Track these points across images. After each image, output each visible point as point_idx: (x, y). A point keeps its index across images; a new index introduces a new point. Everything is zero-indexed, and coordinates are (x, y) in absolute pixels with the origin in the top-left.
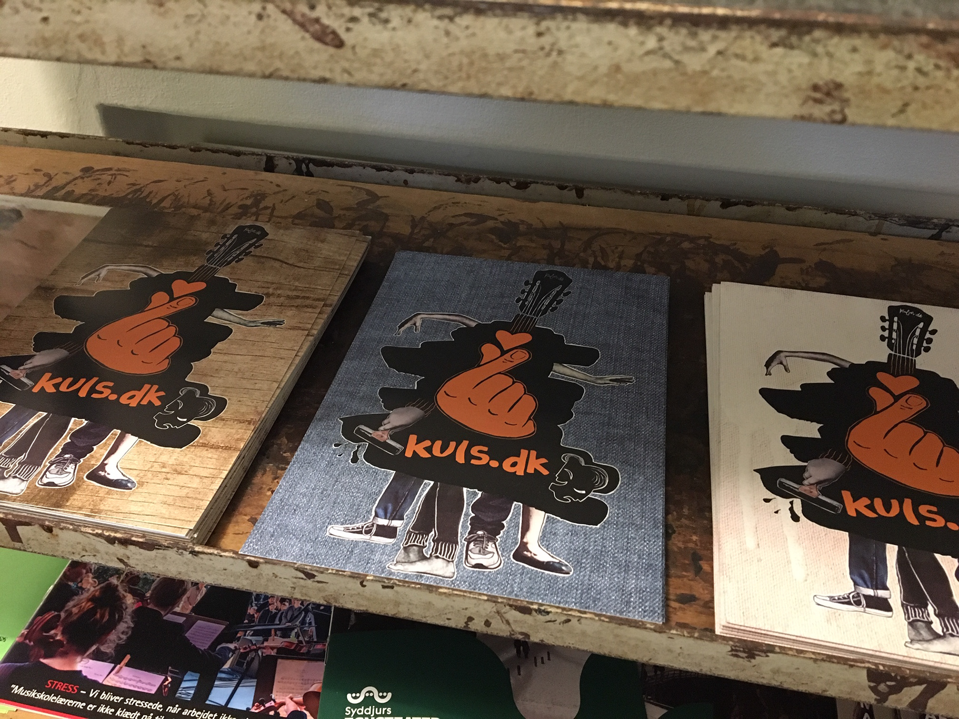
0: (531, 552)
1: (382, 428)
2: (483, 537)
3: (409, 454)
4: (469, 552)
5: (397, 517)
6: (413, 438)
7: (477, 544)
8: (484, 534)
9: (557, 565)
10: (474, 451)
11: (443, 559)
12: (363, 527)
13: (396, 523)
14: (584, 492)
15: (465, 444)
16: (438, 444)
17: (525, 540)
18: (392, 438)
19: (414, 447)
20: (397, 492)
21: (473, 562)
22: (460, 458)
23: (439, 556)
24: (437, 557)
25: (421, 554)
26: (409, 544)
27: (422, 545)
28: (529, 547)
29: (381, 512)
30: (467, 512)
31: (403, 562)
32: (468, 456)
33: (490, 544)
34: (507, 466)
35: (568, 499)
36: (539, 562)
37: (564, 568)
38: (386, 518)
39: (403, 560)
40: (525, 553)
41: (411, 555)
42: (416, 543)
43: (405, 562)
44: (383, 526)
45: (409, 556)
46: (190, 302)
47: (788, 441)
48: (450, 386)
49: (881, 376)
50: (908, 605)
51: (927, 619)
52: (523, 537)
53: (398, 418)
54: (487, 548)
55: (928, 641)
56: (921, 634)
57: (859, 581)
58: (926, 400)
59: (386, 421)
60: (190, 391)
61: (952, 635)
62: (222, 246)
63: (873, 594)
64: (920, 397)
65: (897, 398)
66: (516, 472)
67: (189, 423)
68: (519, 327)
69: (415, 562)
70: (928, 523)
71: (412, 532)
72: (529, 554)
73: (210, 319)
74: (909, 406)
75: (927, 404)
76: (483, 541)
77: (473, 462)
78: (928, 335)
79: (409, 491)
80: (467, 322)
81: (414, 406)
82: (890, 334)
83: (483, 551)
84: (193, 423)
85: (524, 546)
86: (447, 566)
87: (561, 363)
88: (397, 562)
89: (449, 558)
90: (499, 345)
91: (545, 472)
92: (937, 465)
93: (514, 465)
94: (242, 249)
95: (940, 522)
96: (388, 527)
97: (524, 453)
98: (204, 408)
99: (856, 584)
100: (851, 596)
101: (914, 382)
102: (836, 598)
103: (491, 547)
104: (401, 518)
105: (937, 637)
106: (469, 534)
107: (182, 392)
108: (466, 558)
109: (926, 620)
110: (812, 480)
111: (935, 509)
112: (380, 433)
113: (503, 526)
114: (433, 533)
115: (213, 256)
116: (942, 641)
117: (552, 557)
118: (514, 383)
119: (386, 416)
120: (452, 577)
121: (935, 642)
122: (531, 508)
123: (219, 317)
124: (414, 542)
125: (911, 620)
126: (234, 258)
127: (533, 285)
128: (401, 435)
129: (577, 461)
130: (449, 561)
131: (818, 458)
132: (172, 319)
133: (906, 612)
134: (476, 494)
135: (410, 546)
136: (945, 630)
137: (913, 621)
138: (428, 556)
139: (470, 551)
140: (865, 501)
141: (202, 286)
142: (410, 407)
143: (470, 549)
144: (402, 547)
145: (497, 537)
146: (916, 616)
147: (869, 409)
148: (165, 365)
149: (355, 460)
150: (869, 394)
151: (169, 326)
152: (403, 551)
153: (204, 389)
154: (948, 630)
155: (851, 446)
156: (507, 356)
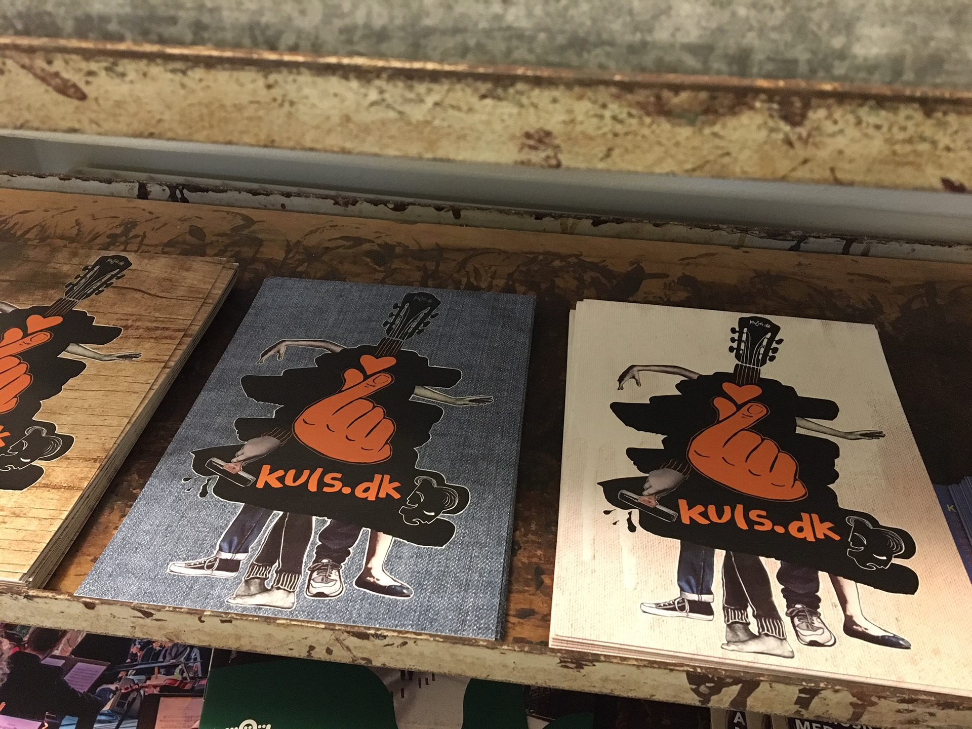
0: (374, 578)
1: (234, 460)
2: (327, 565)
3: (260, 485)
4: (312, 582)
5: (241, 550)
6: (266, 468)
7: (321, 572)
8: (329, 562)
9: (399, 589)
10: (327, 479)
11: (284, 590)
12: (205, 562)
13: (240, 556)
14: (433, 514)
15: (319, 471)
16: (292, 472)
17: (369, 566)
18: (245, 469)
19: (267, 478)
20: (244, 525)
21: (314, 591)
22: (313, 487)
23: (281, 587)
24: (278, 588)
25: (262, 586)
26: (251, 576)
27: (264, 577)
28: (373, 572)
29: (225, 546)
30: (315, 540)
31: (243, 596)
32: (321, 483)
33: (334, 571)
34: (359, 492)
35: (417, 521)
36: (381, 586)
37: (405, 591)
38: (230, 552)
39: (243, 594)
40: (368, 578)
41: (252, 588)
42: (258, 576)
43: (245, 596)
44: (227, 560)
45: (249, 589)
46: (44, 338)
47: (633, 453)
48: (310, 414)
49: (727, 387)
50: (728, 608)
51: (746, 620)
52: (367, 563)
53: (252, 449)
54: (330, 576)
55: (744, 642)
56: (738, 635)
57: (686, 587)
58: (767, 409)
59: (239, 453)
60: (37, 430)
61: (767, 635)
62: (82, 278)
63: (697, 599)
64: (761, 406)
65: (739, 407)
66: (367, 497)
67: (32, 464)
68: (385, 350)
69: (255, 594)
70: (757, 527)
71: (255, 565)
72: (372, 580)
73: (64, 355)
74: (750, 415)
75: (767, 412)
76: (327, 569)
77: (326, 489)
78: (774, 345)
79: (257, 523)
80: (333, 347)
81: (270, 435)
82: (739, 345)
83: (326, 580)
84: (37, 463)
85: (368, 572)
86: (288, 596)
87: (423, 385)
88: (237, 596)
89: (290, 589)
90: (362, 370)
91: (397, 496)
92: (771, 471)
93: (366, 490)
94: (103, 280)
95: (768, 526)
96: (231, 561)
97: (378, 477)
98: (50, 448)
99: (682, 590)
100: (676, 602)
101: (756, 391)
102: (662, 605)
103: (334, 575)
104: (246, 551)
105: (753, 637)
106: (314, 562)
107: (27, 432)
108: (308, 587)
109: (744, 621)
110: (651, 491)
111: (764, 513)
112: (232, 465)
113: (349, 553)
114: (277, 564)
115: (72, 289)
116: (756, 641)
117: (395, 581)
118: (374, 407)
119: (240, 447)
120: (291, 608)
121: (750, 642)
122: (379, 533)
123: (73, 352)
124: (256, 574)
125: (730, 622)
126: (95, 290)
127: (402, 308)
128: (253, 466)
129: (430, 482)
130: (290, 592)
131: (659, 469)
132: (24, 356)
133: (727, 615)
134: (325, 522)
135: (251, 578)
136: (761, 630)
137: (732, 623)
138: (269, 588)
139: (313, 580)
140: (700, 508)
141: (58, 320)
142: (266, 437)
143: (312, 578)
144: (243, 580)
145: (342, 564)
146: (735, 618)
147: (711, 418)
148: (12, 404)
149: (204, 494)
150: (713, 403)
151: (20, 363)
152: (244, 584)
153: (51, 428)
154: (763, 630)
155: (692, 456)
156: (370, 381)
